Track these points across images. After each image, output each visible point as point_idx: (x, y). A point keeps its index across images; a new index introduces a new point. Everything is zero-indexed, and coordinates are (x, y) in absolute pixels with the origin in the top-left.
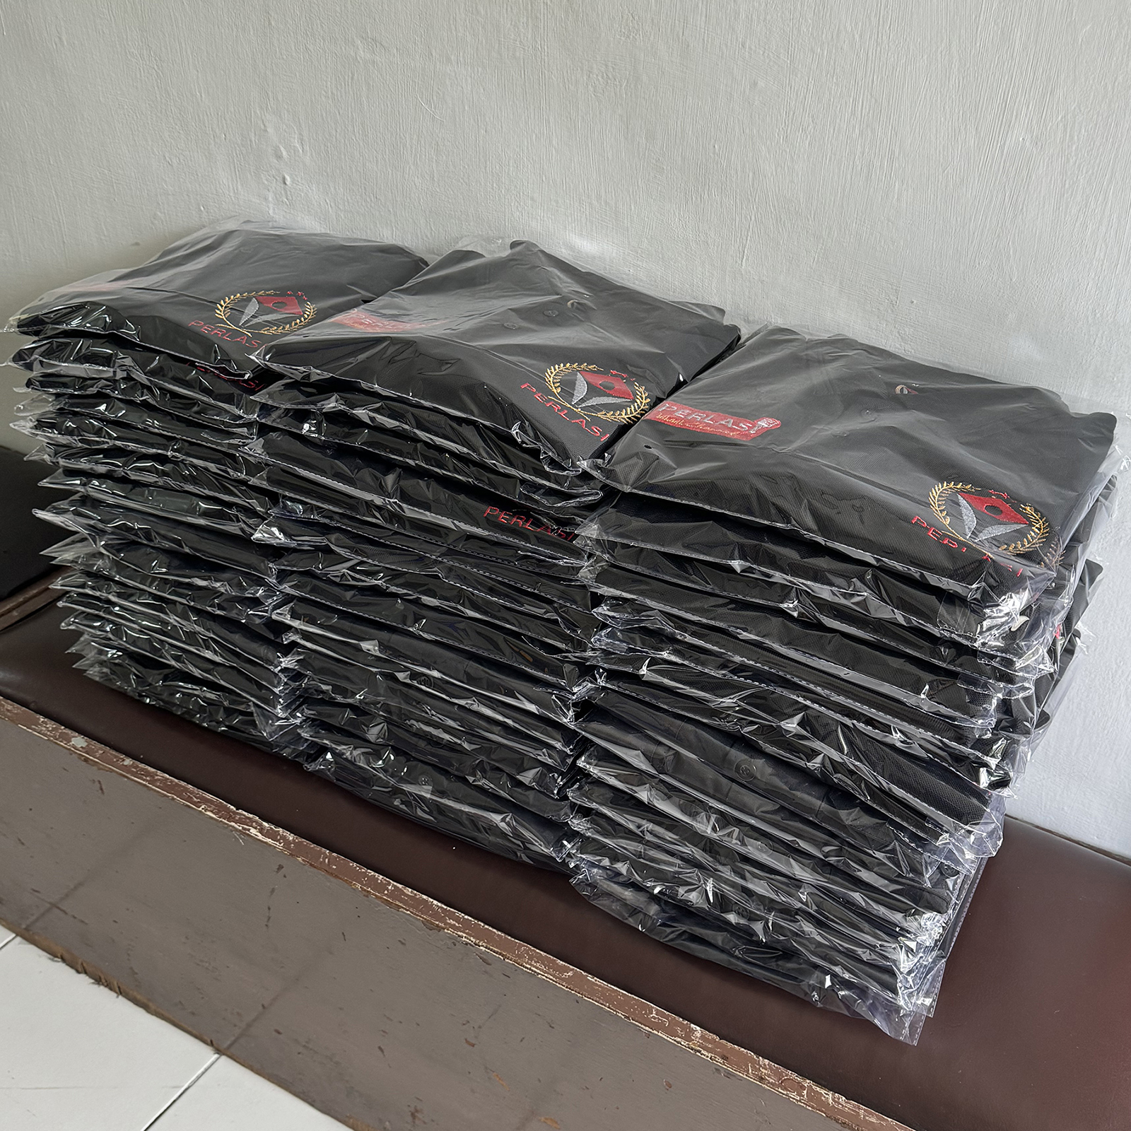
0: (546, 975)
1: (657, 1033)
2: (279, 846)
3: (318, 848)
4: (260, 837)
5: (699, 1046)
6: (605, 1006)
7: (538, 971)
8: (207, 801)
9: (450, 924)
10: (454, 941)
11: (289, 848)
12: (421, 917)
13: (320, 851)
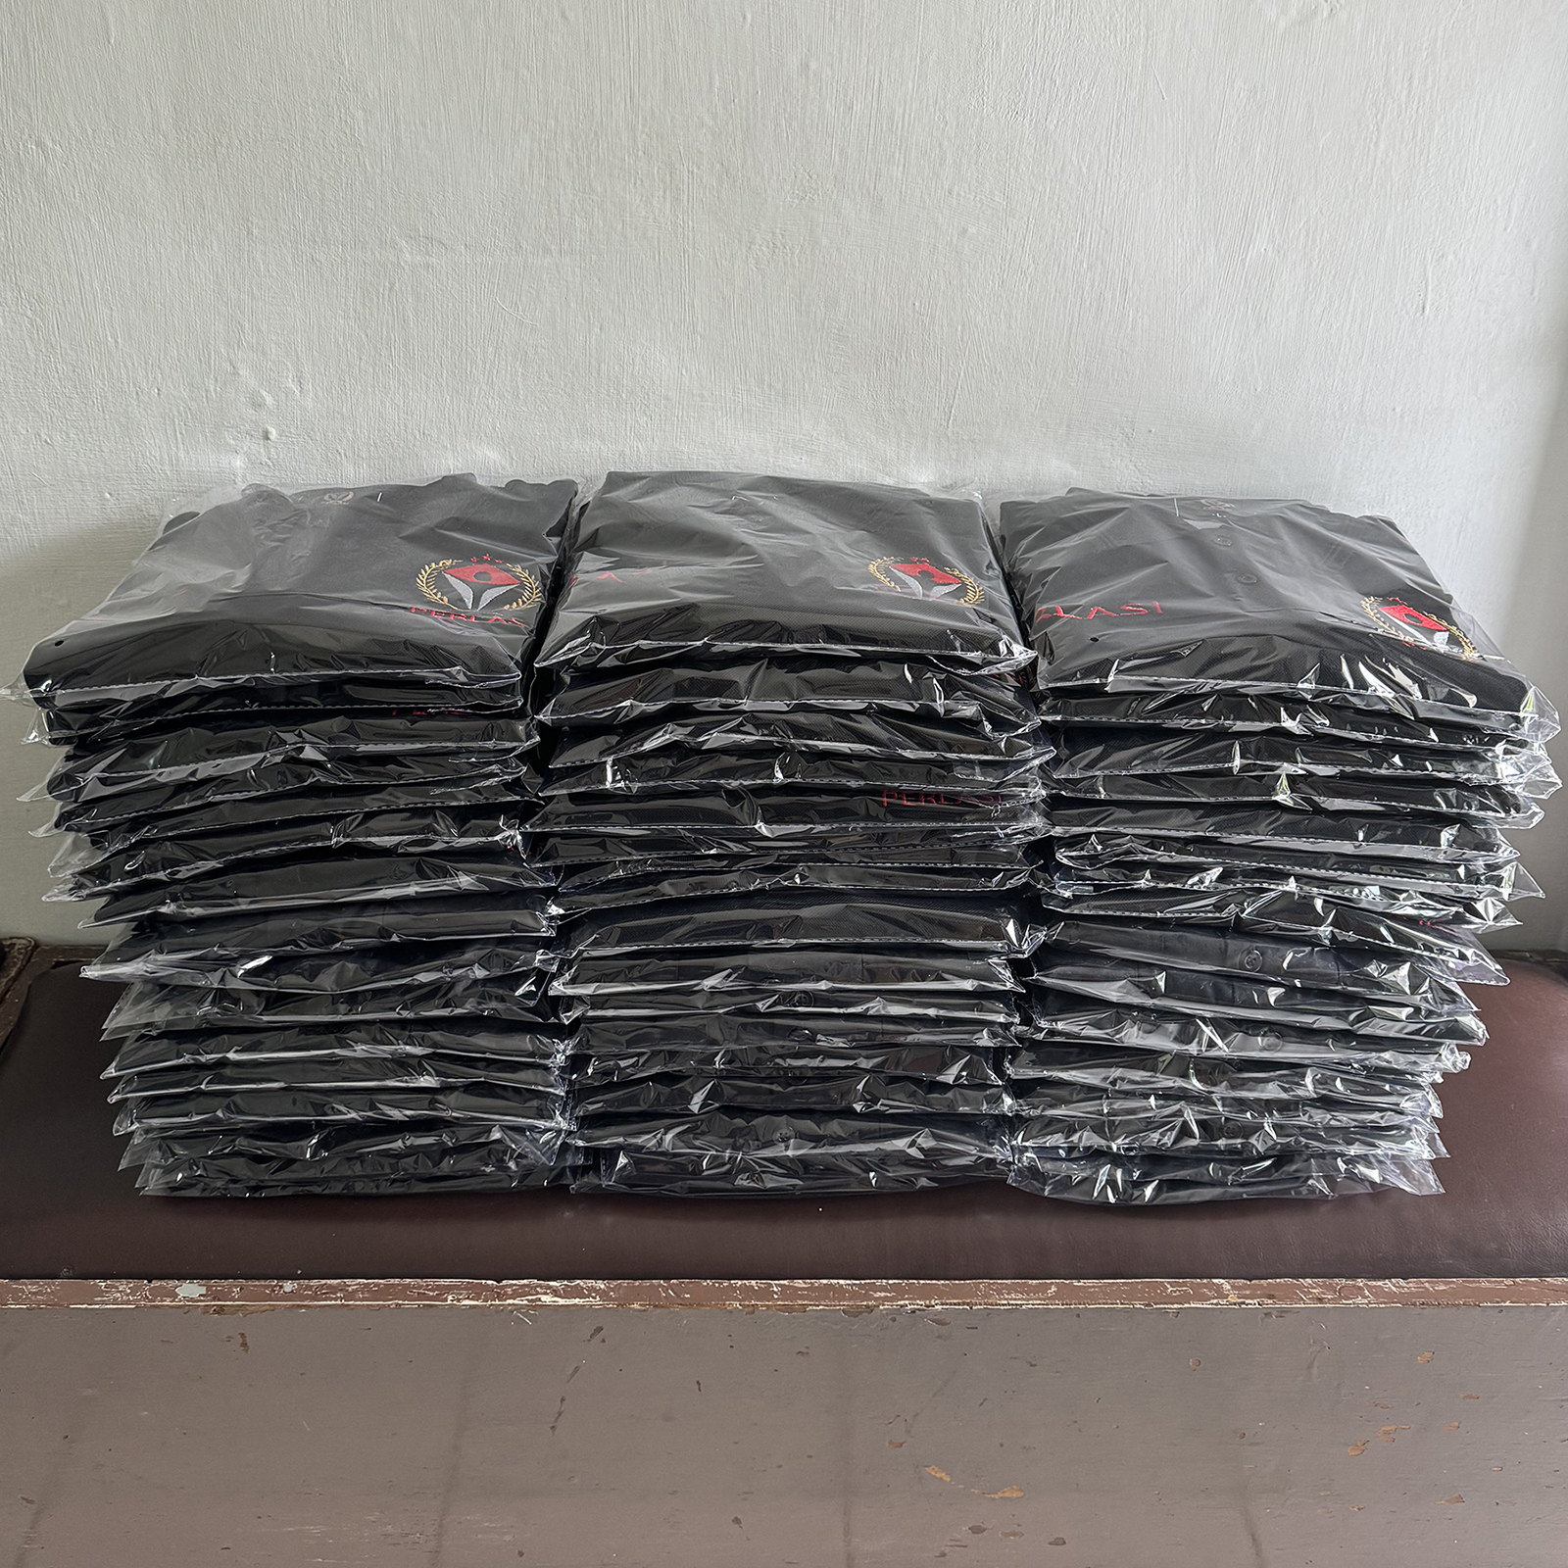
1: (1188, 1305)
5: (1238, 1298)
6: (1117, 1304)
7: (1020, 1302)
8: (449, 1289)
9: (880, 1298)
10: (894, 1315)
11: (610, 1299)
12: (839, 1305)
13: (652, 1285)
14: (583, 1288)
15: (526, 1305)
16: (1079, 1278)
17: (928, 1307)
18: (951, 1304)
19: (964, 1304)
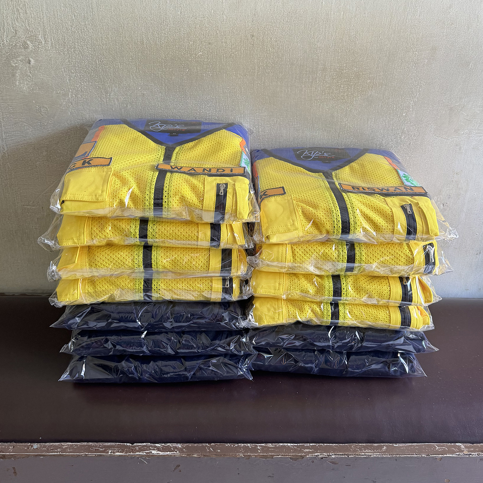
0: (375, 454)
1: (446, 455)
2: (177, 453)
3: (200, 445)
4: (161, 453)
5: (468, 452)
6: (414, 455)
7: (370, 454)
8: (109, 447)
9: (307, 452)
10: (313, 460)
11: (183, 452)
12: (288, 455)
13: (203, 446)
14: (171, 447)
15: (144, 455)
16: (396, 443)
17: (329, 456)
18: (339, 455)
19: (345, 455)
